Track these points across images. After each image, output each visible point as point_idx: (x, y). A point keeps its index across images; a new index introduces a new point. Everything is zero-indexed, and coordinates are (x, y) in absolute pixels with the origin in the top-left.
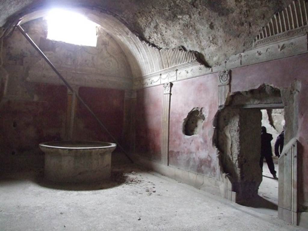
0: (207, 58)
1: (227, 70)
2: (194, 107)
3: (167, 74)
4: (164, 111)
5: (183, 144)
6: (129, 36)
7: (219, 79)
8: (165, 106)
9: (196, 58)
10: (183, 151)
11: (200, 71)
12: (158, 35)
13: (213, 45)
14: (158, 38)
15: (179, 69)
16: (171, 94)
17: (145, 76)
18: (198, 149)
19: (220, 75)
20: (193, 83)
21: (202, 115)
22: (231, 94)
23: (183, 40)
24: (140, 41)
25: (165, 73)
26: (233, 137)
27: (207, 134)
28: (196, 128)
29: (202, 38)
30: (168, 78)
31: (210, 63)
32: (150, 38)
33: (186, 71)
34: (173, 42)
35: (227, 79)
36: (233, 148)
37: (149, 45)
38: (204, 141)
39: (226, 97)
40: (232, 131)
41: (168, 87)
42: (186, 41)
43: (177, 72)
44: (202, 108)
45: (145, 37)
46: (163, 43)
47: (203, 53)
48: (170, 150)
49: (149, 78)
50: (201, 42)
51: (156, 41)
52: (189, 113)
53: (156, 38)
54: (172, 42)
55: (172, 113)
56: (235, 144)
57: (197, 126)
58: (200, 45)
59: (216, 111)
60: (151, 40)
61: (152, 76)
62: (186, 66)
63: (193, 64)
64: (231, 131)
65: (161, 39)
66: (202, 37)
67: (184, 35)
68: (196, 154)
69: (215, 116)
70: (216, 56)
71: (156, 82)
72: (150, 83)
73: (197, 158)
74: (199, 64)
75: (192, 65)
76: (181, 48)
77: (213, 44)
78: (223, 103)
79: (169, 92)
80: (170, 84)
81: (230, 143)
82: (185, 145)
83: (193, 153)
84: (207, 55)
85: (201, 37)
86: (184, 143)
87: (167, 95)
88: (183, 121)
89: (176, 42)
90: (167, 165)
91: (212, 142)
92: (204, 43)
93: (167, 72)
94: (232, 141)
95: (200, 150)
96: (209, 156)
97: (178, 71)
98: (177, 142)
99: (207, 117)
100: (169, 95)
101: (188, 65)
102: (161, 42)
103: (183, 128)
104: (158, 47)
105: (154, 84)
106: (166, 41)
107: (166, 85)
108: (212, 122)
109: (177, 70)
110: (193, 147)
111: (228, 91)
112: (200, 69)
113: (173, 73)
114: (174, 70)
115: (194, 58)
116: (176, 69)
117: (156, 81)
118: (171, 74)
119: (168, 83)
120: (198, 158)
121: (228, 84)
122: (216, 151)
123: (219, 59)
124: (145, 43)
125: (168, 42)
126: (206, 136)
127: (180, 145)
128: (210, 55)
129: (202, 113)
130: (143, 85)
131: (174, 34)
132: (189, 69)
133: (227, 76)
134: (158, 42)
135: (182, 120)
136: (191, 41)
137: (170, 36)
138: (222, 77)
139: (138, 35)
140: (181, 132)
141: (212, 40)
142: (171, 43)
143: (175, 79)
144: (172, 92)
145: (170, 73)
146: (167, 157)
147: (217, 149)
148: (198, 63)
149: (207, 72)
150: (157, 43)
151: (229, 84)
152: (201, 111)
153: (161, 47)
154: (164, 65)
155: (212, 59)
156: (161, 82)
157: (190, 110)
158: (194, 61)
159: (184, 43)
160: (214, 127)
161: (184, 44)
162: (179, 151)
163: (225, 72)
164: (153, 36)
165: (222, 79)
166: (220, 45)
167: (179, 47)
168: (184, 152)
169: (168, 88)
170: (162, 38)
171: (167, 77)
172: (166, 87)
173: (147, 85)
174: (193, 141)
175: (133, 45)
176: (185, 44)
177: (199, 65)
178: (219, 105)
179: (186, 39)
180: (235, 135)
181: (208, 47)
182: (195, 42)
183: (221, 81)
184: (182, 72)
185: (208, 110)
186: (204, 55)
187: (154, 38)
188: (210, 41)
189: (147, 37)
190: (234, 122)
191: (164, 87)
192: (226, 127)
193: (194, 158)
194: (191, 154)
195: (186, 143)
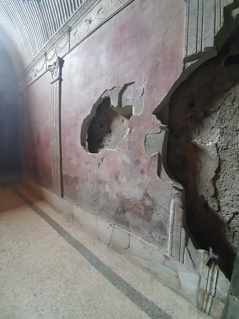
2: (105, 90)
3: (54, 49)
5: (84, 164)
10: (84, 177)
15: (73, 25)
18: (117, 178)
25: (52, 48)
33: (86, 21)
38: (132, 161)
41: (56, 69)
43: (70, 35)
48: (63, 173)
49: (33, 69)
57: (110, 132)
61: (35, 62)
68: (110, 186)
72: (35, 75)
73: (115, 195)
79: (58, 76)
80: (58, 62)
82: (89, 167)
83: (105, 183)
86: (87, 163)
87: (55, 83)
90: (60, 195)
91: (157, 164)
93: (55, 44)
96: (146, 195)
97: (71, 33)
98: (75, 161)
100: (58, 82)
105: (39, 75)
107: (53, 66)
109: (70, 30)
110: (104, 173)
116: (68, 29)
117: (41, 68)
118: (61, 43)
119: (56, 61)
120: (117, 195)
127: (79, 166)
132: (94, 13)
144: (62, 76)
145: (59, 44)
146: (59, 185)
156: (46, 68)
162: (77, 176)
168: (87, 180)
171: (55, 53)
172: (54, 70)
173: (32, 79)
174: (104, 160)
191: (50, 70)
193: (107, 194)
194: (101, 185)
195: (91, 163)
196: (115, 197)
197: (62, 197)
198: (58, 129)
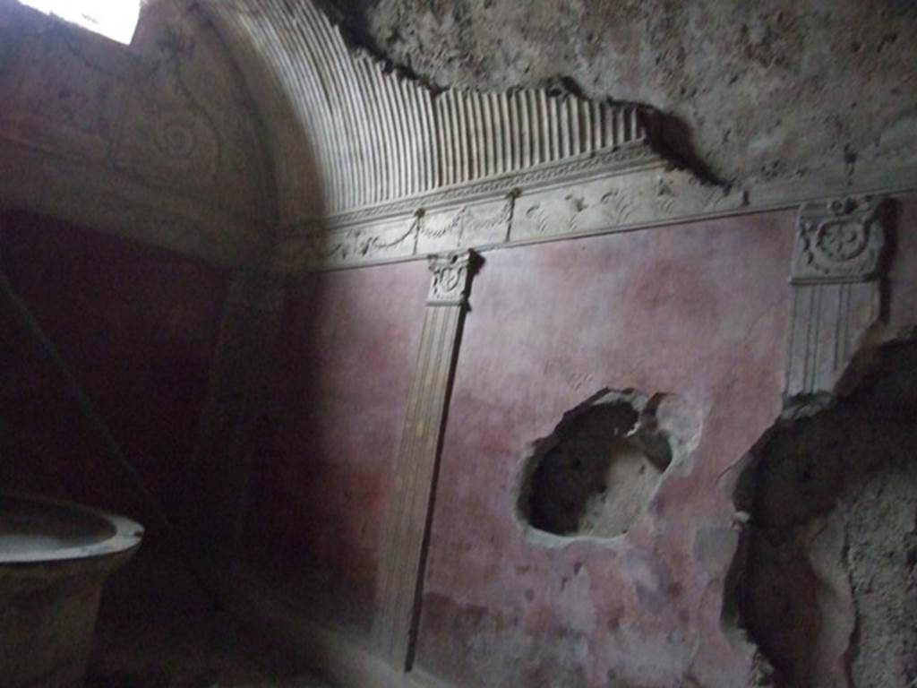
0: (708, 139)
1: (868, 198)
2: (604, 386)
3: (455, 214)
4: (417, 384)
5: (511, 570)
6: (294, 23)
7: (802, 243)
8: (427, 364)
9: (643, 137)
10: (507, 611)
11: (662, 198)
12: (440, 23)
13: (762, 72)
14: (440, 36)
15: (528, 188)
16: (465, 307)
17: (340, 217)
18: (614, 625)
19: (808, 226)
20: (606, 260)
21: (655, 433)
22: (889, 335)
23: (578, 48)
24: (345, 49)
25: (446, 207)
26: (869, 591)
27: (689, 548)
28: (599, 496)
29: (699, 34)
30: (461, 233)
31: (728, 163)
32: (396, 36)
33: (568, 198)
34: (518, 56)
35: (862, 248)
36: (860, 661)
37: (387, 71)
39: (853, 350)
40: (860, 556)
41: (454, 273)
42: (592, 54)
43: (513, 205)
44: (658, 397)
45: (373, 31)
46: (457, 64)
47: (687, 111)
48: (427, 589)
49: (356, 228)
50: (682, 56)
51: (422, 52)
52: (567, 414)
53: (425, 35)
54: (512, 55)
55: (467, 399)
56: (885, 639)
57: (602, 488)
58: (673, 75)
59: (765, 423)
60: (398, 46)
61: (372, 216)
62: (574, 173)
63: (625, 167)
64: (851, 552)
65: (452, 45)
66: (700, 25)
67: (586, 17)
68: (592, 648)
69: (752, 451)
70: (769, 132)
71: (394, 244)
72: (361, 249)
74: (658, 163)
75: (615, 169)
76: (558, 85)
77: (764, 63)
78: (826, 381)
79: (457, 295)
80: (467, 257)
81: (841, 625)
82: (527, 581)
83: (578, 636)
84: (709, 124)
85: (692, 25)
86: (523, 570)
87: (442, 309)
88: (527, 453)
89: (531, 60)
90: (402, 664)
91: (719, 602)
92: (706, 59)
93: (458, 202)
94: (859, 620)
95: (624, 626)
96: (690, 678)
98: (479, 556)
99: (691, 447)
100: (456, 310)
101: (586, 170)
102: (451, 60)
103: (523, 488)
104: (431, 83)
105: (377, 255)
106: (479, 54)
107: (444, 262)
108: (727, 481)
109: (515, 194)
110: (579, 606)
111: (868, 315)
112: (661, 193)
113: (492, 210)
114: (497, 194)
115: (634, 135)
116: (510, 188)
117: (393, 240)
118: (482, 211)
119: (457, 253)
120: (612, 675)
121: (868, 278)
122: (748, 660)
123: (789, 144)
124: (370, 60)
125: (484, 59)
126: (680, 559)
127: (491, 573)
128: (730, 124)
129: (653, 425)
130: (321, 256)
131: (529, 16)
132: (591, 192)
133: (867, 232)
134: (433, 61)
135: (523, 445)
136: (624, 51)
137: (508, 28)
138: (823, 233)
139: (342, 18)
140: (506, 505)
141: (758, 46)
142: (501, 62)
143: (496, 234)
144: (471, 300)
145: (474, 209)
146: (405, 626)
147: (753, 648)
148: (651, 161)
149: (710, 208)
150: (427, 63)
151: (882, 276)
152: (651, 409)
153: (444, 82)
154: (448, 170)
155: (744, 147)
156: (415, 249)
157: (576, 399)
158: (632, 148)
159: (581, 60)
160: (743, 516)
161: (579, 66)
162: (482, 603)
163: (851, 206)
164: (412, 27)
165: (819, 243)
166: (807, 67)
167: (549, 81)
168: (516, 621)
169: (456, 277)
170: (461, 39)
171: (455, 224)
172: (446, 272)
173: (344, 256)
174: (582, 571)
175: (305, 65)
176: (585, 66)
177: (662, 170)
178: (794, 391)
179: (596, 38)
180: (881, 586)
181: (727, 78)
182: (646, 56)
183: (811, 258)
184: (543, 203)
185: (701, 414)
186: (694, 123)
187: (418, 38)
188: (749, 48)
189: (379, 29)
190: (884, 504)
191: (431, 268)
192: (816, 525)
193: (579, 670)
194: (564, 640)
195: (536, 569)
196: (604, 679)
197: (408, 668)
198: (432, 444)
